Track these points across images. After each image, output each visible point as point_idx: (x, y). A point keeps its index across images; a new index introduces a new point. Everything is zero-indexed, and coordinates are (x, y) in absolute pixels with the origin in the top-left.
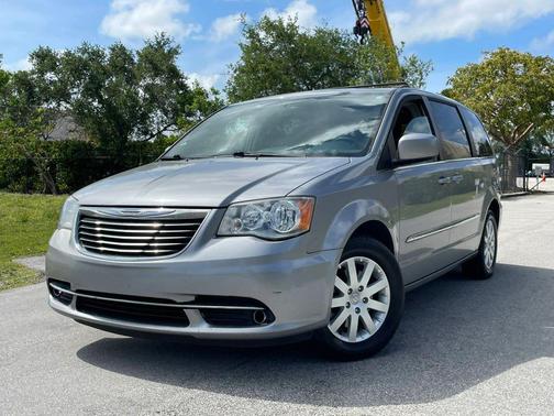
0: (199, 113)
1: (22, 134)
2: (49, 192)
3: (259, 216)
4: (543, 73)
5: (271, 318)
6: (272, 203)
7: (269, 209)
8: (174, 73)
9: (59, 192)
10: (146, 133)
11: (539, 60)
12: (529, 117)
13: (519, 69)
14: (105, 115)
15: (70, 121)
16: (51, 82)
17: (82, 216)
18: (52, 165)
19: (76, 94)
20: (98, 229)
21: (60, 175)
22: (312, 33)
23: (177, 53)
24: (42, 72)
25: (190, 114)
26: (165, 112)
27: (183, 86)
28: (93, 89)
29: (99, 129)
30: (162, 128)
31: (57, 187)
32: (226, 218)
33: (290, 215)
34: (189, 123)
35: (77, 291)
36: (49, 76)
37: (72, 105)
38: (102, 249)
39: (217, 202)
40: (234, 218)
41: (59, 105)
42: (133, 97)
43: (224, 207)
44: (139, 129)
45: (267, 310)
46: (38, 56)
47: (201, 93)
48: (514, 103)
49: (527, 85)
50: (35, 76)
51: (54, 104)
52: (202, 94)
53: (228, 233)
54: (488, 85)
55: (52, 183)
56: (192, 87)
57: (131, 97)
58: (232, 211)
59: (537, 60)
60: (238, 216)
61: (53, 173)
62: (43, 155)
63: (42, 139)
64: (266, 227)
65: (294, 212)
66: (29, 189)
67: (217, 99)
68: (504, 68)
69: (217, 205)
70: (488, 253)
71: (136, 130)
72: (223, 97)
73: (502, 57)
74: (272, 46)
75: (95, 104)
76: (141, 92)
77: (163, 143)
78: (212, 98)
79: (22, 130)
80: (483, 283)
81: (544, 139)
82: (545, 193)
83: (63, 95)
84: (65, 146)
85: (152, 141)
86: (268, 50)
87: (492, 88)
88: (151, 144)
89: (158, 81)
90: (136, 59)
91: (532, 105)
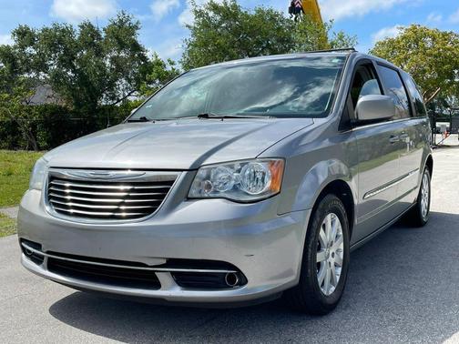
0: (157, 81)
1: (7, 99)
2: (31, 148)
3: (230, 178)
4: (449, 46)
5: (244, 281)
6: (242, 165)
7: (239, 171)
8: (136, 47)
9: (40, 149)
10: (113, 98)
11: (445, 34)
12: (437, 83)
13: (428, 42)
14: (78, 83)
15: (48, 89)
16: (31, 55)
17: (52, 178)
18: (33, 125)
19: (53, 65)
20: (68, 191)
21: (40, 135)
22: (253, 13)
23: (137, 28)
24: (23, 47)
25: (151, 82)
26: (129, 81)
27: (144, 58)
28: (67, 61)
29: (73, 95)
30: (127, 94)
31: (38, 145)
32: (196, 180)
33: (259, 176)
34: (150, 89)
35: (48, 252)
36: (29, 50)
37: (49, 75)
38: (72, 211)
39: (187, 164)
40: (204, 180)
41: (38, 75)
42: (101, 67)
43: (194, 170)
44: (107, 95)
45: (239, 272)
46: (19, 33)
47: (159, 64)
48: (424, 71)
49: (435, 56)
50: (17, 50)
51: (33, 75)
52: (161, 64)
53: (198, 195)
54: (402, 57)
55: (34, 141)
56: (151, 59)
57: (99, 67)
58: (202, 173)
59: (444, 35)
60: (208, 177)
61: (33, 133)
62: (25, 117)
63: (24, 103)
64: (235, 188)
65: (264, 174)
66: (14, 146)
67: (173, 69)
68: (416, 42)
69: (188, 168)
70: (424, 203)
71: (104, 95)
72: (179, 67)
73: (415, 32)
74: (220, 23)
75: (70, 73)
76: (108, 63)
77: (127, 107)
78: (169, 68)
79: (7, 95)
80: (420, 230)
81: (445, 102)
82: (448, 146)
83: (41, 66)
84: (44, 109)
85: (118, 105)
86: (216, 27)
87: (406, 59)
88: (117, 108)
89: (122, 54)
90: (103, 35)
91: (439, 73)
